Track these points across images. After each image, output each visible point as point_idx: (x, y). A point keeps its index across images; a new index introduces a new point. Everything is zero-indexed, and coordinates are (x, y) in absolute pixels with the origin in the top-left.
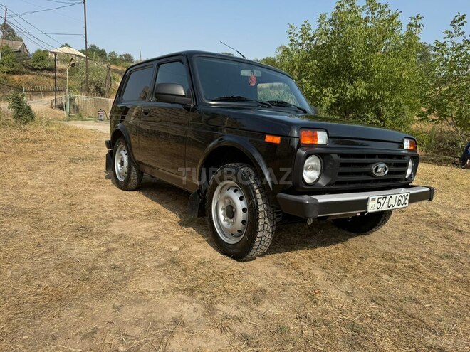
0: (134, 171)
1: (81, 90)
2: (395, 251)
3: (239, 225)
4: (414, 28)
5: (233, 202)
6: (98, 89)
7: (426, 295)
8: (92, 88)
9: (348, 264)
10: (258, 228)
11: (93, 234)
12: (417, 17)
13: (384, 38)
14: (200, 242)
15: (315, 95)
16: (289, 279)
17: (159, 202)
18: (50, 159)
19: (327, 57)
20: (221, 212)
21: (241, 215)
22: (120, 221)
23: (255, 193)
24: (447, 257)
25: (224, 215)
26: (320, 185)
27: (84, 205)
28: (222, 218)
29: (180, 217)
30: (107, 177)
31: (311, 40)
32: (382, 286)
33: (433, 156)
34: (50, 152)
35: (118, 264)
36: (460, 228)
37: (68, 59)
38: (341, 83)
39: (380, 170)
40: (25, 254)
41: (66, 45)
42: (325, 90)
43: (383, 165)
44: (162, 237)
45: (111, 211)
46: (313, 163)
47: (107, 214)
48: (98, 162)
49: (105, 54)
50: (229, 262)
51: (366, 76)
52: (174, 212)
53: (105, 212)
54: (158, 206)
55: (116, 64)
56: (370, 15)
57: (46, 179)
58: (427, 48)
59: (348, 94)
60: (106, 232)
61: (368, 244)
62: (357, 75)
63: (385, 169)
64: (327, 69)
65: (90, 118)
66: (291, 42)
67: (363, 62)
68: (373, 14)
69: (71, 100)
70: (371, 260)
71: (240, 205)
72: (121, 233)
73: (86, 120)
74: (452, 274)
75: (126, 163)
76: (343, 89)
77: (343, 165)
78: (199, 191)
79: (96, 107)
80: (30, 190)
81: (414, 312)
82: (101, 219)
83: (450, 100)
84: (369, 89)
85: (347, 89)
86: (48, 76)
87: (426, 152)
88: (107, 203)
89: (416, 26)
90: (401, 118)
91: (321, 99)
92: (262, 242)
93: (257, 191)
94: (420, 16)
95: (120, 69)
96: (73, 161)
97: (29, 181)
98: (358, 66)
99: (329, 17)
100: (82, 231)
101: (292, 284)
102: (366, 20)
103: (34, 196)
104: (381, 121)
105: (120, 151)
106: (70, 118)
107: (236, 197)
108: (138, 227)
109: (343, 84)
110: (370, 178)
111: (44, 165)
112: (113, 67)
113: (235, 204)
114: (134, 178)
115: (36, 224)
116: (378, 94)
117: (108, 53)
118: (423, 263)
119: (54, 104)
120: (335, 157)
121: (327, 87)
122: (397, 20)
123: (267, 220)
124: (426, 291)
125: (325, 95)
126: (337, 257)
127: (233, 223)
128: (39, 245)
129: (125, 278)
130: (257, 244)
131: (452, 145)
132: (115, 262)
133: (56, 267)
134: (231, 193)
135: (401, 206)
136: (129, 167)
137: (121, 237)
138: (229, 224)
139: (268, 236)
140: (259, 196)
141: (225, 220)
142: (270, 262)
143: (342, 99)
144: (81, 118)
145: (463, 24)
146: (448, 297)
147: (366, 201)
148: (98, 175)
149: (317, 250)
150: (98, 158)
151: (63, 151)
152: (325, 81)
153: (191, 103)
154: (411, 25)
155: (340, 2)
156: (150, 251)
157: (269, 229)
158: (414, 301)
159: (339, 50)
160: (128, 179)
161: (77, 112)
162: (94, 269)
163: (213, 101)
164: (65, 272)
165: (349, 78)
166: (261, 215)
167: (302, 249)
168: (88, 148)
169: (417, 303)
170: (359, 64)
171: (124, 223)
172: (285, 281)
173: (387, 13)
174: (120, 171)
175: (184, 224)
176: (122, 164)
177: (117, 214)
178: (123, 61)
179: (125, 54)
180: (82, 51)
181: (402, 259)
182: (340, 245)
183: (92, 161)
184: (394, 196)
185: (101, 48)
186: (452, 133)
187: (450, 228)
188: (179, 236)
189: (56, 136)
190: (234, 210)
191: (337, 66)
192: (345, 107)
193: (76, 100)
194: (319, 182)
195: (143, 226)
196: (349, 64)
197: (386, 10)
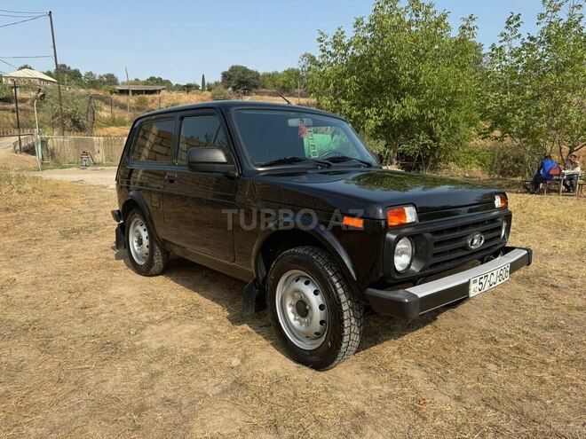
0: (158, 252)
1: (53, 125)
2: (493, 327)
3: (316, 327)
4: (467, 32)
5: (305, 296)
6: (75, 122)
7: (543, 387)
8: (68, 123)
9: (445, 354)
10: (344, 332)
11: (125, 353)
12: (470, 18)
13: (433, 43)
14: (262, 348)
15: (356, 117)
16: (386, 389)
17: (195, 288)
18: (34, 235)
19: (366, 70)
20: (289, 309)
21: (317, 314)
22: (154, 327)
23: (335, 287)
24: (552, 327)
25: (293, 313)
26: (413, 271)
27: (102, 306)
28: (291, 316)
29: (229, 311)
30: (118, 257)
31: (347, 50)
32: (492, 380)
33: (499, 179)
34: (32, 224)
35: (170, 395)
36: (555, 283)
37: (29, 84)
38: (385, 100)
39: (475, 241)
40: (44, 398)
41: (26, 67)
42: (367, 111)
43: (477, 236)
44: (213, 344)
45: (139, 313)
46: (404, 246)
47: (135, 317)
48: (99, 232)
49: (80, 76)
50: (307, 373)
51: (415, 91)
52: (218, 303)
53: (131, 314)
54: (196, 296)
55: (95, 87)
56: (414, 18)
57: (39, 269)
58: (477, 47)
59: (396, 115)
60: (141, 347)
61: (461, 322)
62: (404, 90)
63: (481, 239)
64: (369, 86)
65: (71, 165)
66: (322, 54)
67: (409, 75)
68: (417, 16)
69: (44, 142)
70: (469, 344)
71: (316, 301)
72: (160, 345)
73: (66, 167)
74: (563, 352)
75: (146, 242)
76: (389, 108)
77: (437, 244)
78: (255, 281)
79: (78, 148)
80: (21, 291)
81: (537, 413)
82: (130, 327)
83: (514, 114)
84: (420, 107)
85: (394, 107)
86: (5, 109)
87: (490, 174)
88: (129, 299)
89: (470, 29)
90: (457, 136)
91: (364, 123)
92: (349, 348)
93: (338, 285)
94: (473, 17)
95: (101, 94)
96: (65, 235)
97: (16, 276)
98: (405, 80)
99: (367, 21)
100: (110, 349)
101: (390, 396)
102: (409, 24)
103: (30, 300)
104: (434, 141)
105: (135, 225)
106: (44, 167)
107: (309, 291)
108: (179, 333)
109: (388, 103)
110: (466, 253)
111: (28, 245)
112: (93, 91)
113: (308, 300)
114: (158, 261)
115: (45, 346)
116: (432, 112)
117: (83, 73)
118: (528, 341)
119: (18, 147)
120: (428, 235)
121: (369, 108)
122: (446, 22)
123: (353, 321)
124: (542, 382)
125: (368, 118)
126: (429, 345)
127: (308, 324)
128: (60, 381)
129: (186, 419)
130: (343, 350)
131: (517, 162)
132: (166, 394)
133: (92, 414)
134: (301, 285)
135: (502, 281)
136: (151, 246)
137: (163, 352)
138: (301, 324)
139: (356, 338)
140: (340, 291)
141: (295, 319)
142: (356, 366)
143: (387, 120)
144: (59, 165)
145: (519, 25)
146: (567, 386)
147: (467, 284)
148: (104, 254)
149: (405, 338)
150: (97, 227)
151: (48, 220)
152: (367, 100)
153: (235, 170)
154: (464, 28)
155: (379, 3)
156: (206, 370)
157: (356, 330)
158: (532, 398)
159: (381, 61)
160: (150, 262)
161: (53, 158)
162: (142, 410)
163: (262, 166)
164: (107, 420)
165: (395, 94)
166: (346, 315)
167: (388, 340)
168: (80, 213)
169: (536, 400)
170: (405, 77)
171: (161, 329)
172: (383, 394)
173: (432, 15)
174: (138, 252)
175: (236, 320)
176: (140, 242)
177: (147, 317)
178: (104, 83)
179: (106, 73)
180: (49, 74)
181: (504, 337)
182: (429, 327)
183: (91, 232)
184: (495, 272)
185: (73, 68)
186: (516, 148)
187: (544, 284)
188: (234, 341)
189: (34, 198)
190: (308, 307)
191: (380, 81)
192: (393, 130)
193: (49, 142)
194: (412, 267)
195: (185, 331)
196: (394, 78)
197: (431, 10)
